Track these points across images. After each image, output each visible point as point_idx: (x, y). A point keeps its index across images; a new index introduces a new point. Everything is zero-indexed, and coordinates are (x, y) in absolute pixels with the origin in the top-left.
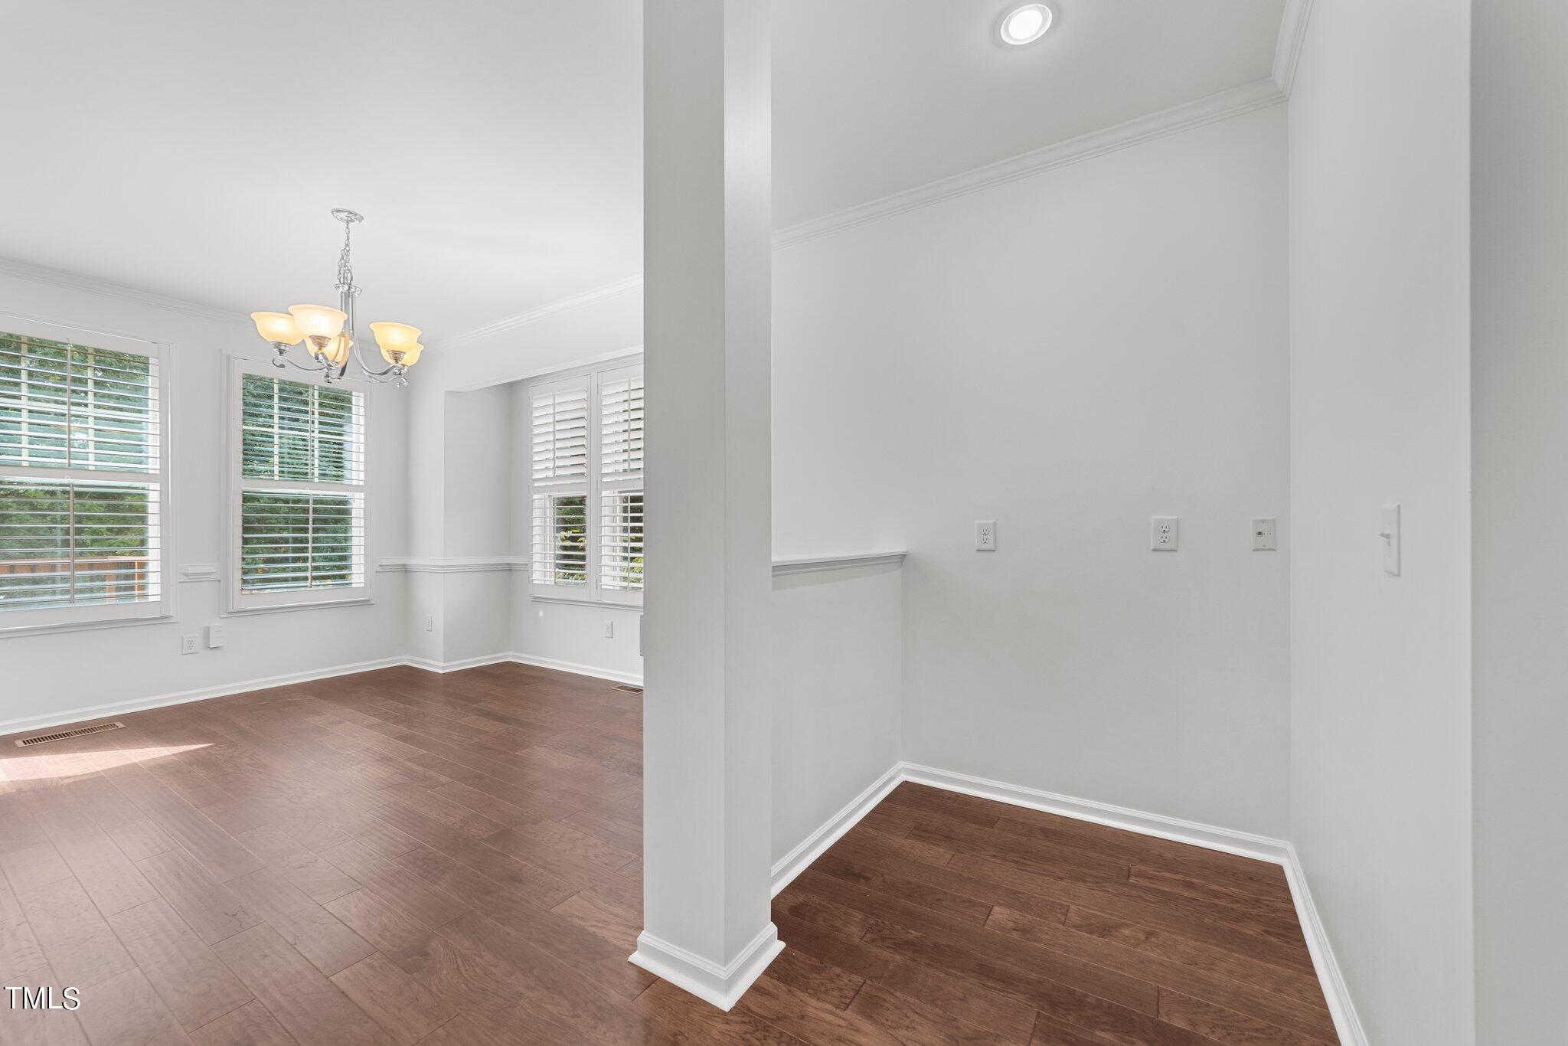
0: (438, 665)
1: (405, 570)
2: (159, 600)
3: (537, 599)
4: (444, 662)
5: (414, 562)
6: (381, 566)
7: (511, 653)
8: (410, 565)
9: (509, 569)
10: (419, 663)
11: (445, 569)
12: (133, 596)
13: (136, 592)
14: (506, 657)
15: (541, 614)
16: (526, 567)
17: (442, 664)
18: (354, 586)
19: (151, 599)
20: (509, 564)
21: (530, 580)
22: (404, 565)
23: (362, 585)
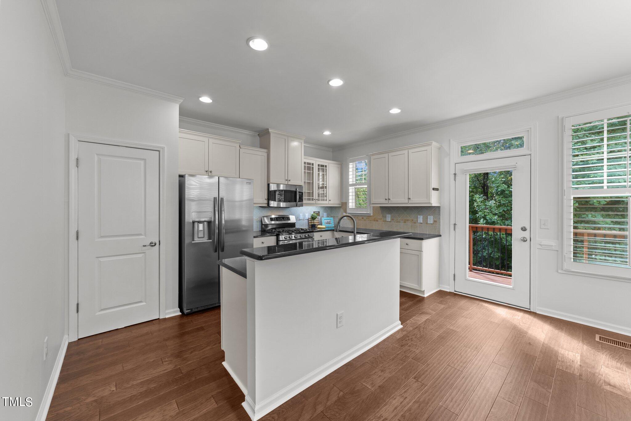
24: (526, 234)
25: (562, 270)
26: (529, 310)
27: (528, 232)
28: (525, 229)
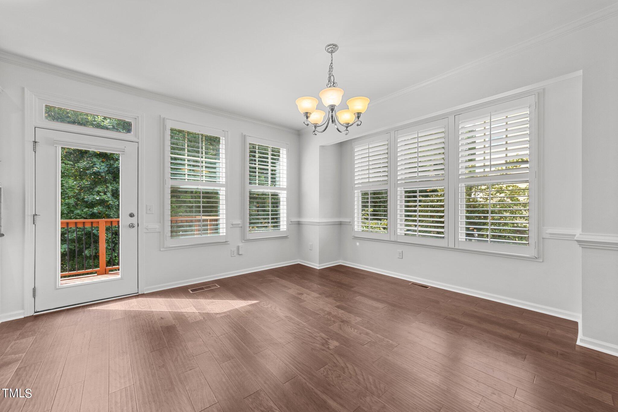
0: (317, 266)
1: (299, 224)
2: (225, 235)
3: (356, 238)
4: (319, 264)
5: (303, 220)
6: (291, 222)
7: (340, 261)
8: (302, 221)
9: (340, 224)
10: (305, 263)
11: (319, 224)
12: (207, 233)
13: (209, 232)
14: (339, 262)
15: (358, 244)
16: (350, 224)
17: (318, 265)
18: (281, 230)
19: (221, 234)
20: (341, 222)
21: (353, 229)
22: (299, 221)
23: (286, 230)
24: (134, 220)
25: (163, 247)
26: (138, 294)
27: (135, 218)
28: (133, 215)
